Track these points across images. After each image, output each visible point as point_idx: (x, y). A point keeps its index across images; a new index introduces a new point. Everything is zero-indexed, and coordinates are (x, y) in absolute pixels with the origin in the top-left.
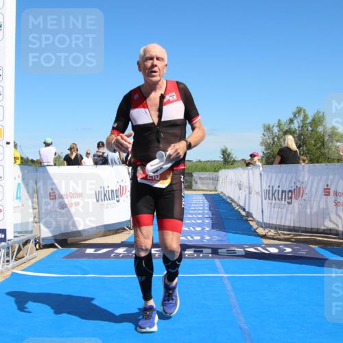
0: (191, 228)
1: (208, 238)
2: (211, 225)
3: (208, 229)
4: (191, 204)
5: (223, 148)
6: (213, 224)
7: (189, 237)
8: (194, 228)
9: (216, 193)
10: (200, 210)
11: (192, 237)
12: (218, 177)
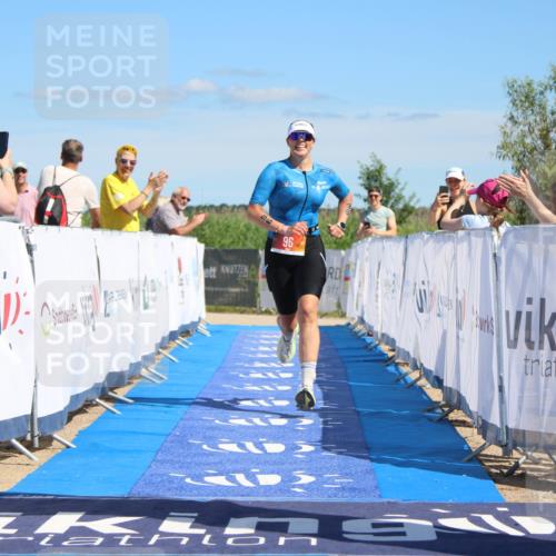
0: (250, 446)
1: (306, 479)
2: (318, 436)
3: (307, 448)
4: (252, 361)
5: (369, 164)
6: (325, 431)
7: (241, 478)
8: (259, 445)
9: (342, 322)
10: (282, 382)
11: (251, 477)
12: (348, 266)
